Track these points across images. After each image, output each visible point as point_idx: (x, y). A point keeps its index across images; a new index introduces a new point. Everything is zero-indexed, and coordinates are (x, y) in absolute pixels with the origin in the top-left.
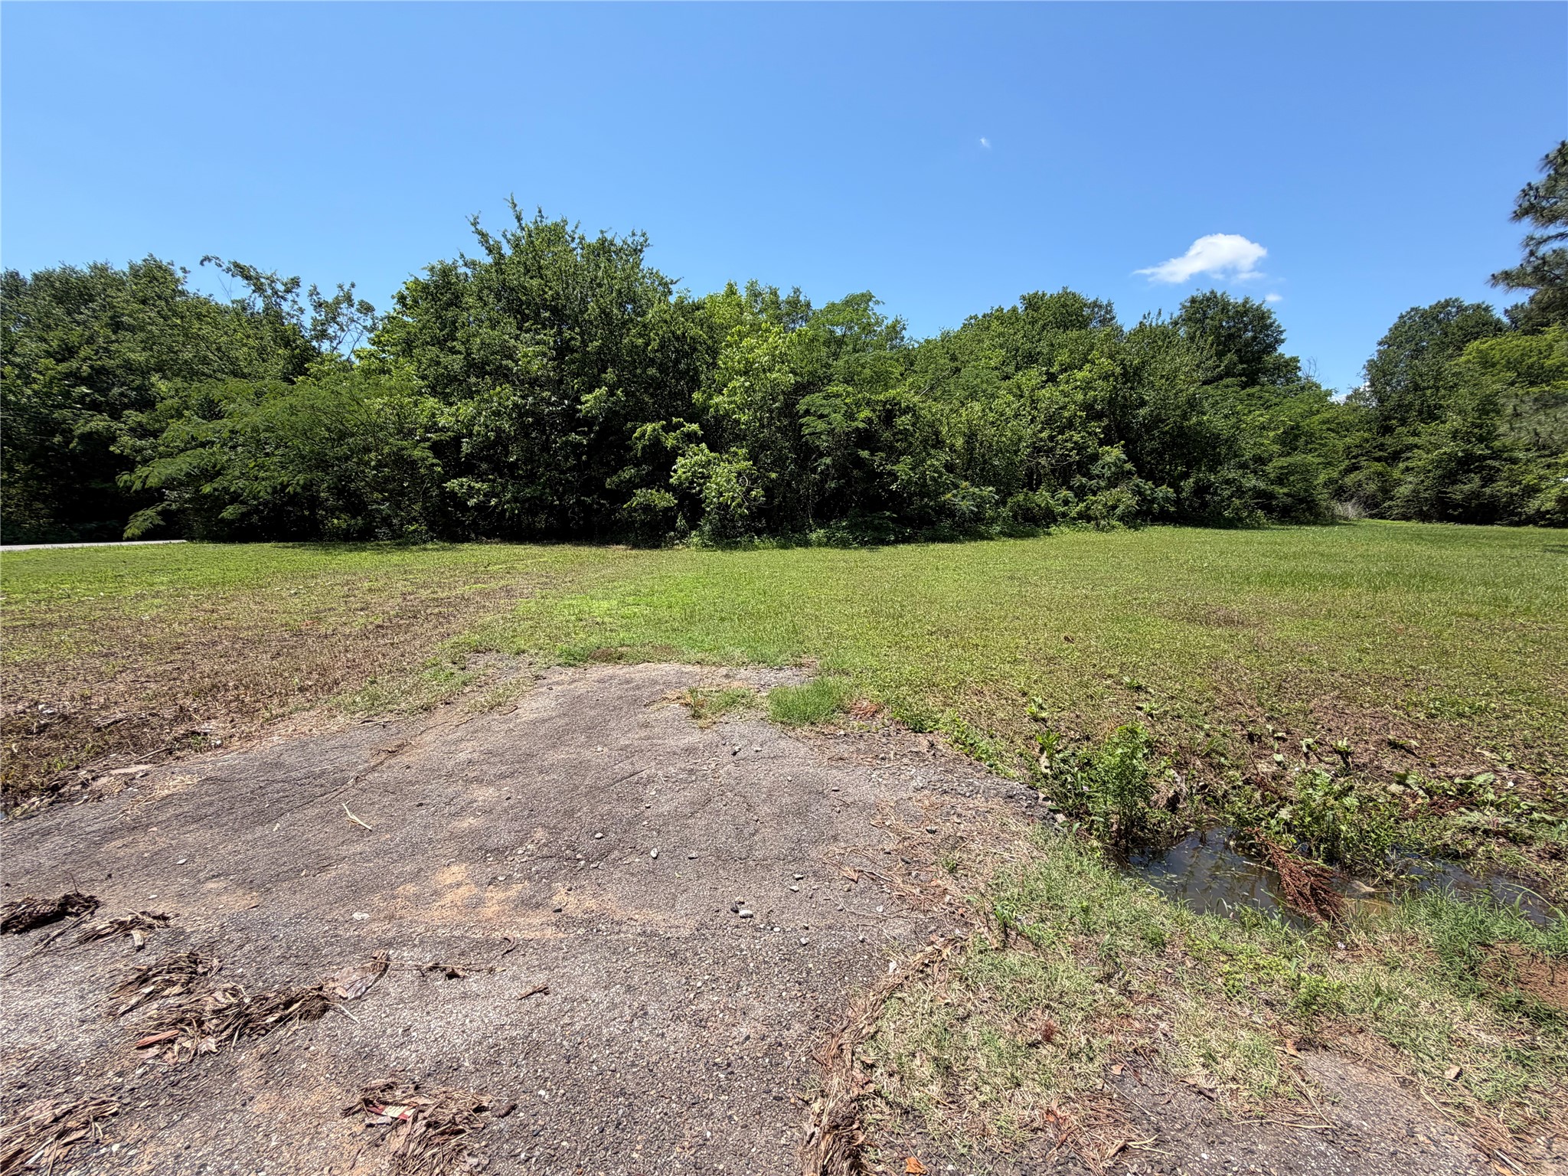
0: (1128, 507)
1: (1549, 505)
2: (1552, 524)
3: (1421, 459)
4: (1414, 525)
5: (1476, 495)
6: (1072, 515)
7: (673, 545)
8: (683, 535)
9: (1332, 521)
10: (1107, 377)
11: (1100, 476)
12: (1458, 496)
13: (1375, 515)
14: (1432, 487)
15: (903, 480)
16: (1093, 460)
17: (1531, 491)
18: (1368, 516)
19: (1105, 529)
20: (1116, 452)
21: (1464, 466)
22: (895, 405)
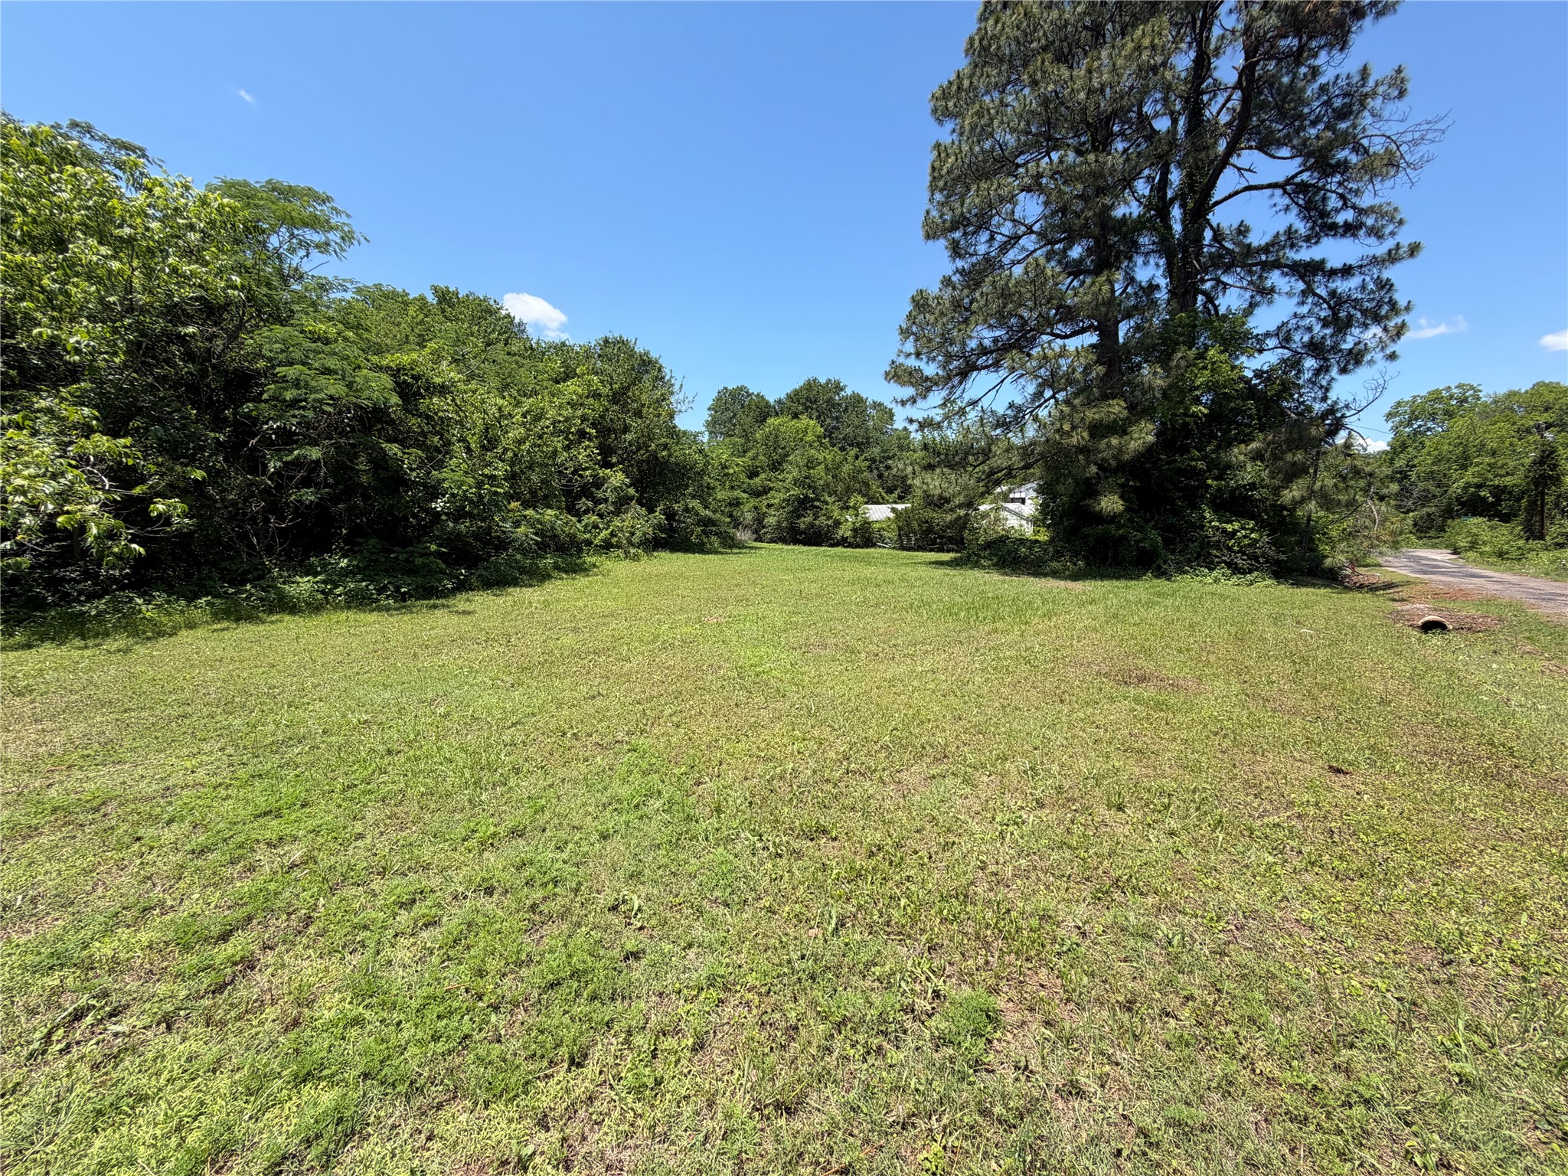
0: (645, 534)
1: (849, 533)
2: (850, 546)
3: (776, 498)
4: (779, 546)
5: (812, 525)
6: (596, 541)
9: (740, 546)
10: (597, 395)
11: (606, 500)
12: (802, 526)
13: (759, 539)
14: (787, 519)
15: (453, 495)
16: (598, 483)
17: (837, 523)
18: (756, 540)
19: (636, 558)
20: (620, 476)
21: (803, 505)
22: (416, 378)
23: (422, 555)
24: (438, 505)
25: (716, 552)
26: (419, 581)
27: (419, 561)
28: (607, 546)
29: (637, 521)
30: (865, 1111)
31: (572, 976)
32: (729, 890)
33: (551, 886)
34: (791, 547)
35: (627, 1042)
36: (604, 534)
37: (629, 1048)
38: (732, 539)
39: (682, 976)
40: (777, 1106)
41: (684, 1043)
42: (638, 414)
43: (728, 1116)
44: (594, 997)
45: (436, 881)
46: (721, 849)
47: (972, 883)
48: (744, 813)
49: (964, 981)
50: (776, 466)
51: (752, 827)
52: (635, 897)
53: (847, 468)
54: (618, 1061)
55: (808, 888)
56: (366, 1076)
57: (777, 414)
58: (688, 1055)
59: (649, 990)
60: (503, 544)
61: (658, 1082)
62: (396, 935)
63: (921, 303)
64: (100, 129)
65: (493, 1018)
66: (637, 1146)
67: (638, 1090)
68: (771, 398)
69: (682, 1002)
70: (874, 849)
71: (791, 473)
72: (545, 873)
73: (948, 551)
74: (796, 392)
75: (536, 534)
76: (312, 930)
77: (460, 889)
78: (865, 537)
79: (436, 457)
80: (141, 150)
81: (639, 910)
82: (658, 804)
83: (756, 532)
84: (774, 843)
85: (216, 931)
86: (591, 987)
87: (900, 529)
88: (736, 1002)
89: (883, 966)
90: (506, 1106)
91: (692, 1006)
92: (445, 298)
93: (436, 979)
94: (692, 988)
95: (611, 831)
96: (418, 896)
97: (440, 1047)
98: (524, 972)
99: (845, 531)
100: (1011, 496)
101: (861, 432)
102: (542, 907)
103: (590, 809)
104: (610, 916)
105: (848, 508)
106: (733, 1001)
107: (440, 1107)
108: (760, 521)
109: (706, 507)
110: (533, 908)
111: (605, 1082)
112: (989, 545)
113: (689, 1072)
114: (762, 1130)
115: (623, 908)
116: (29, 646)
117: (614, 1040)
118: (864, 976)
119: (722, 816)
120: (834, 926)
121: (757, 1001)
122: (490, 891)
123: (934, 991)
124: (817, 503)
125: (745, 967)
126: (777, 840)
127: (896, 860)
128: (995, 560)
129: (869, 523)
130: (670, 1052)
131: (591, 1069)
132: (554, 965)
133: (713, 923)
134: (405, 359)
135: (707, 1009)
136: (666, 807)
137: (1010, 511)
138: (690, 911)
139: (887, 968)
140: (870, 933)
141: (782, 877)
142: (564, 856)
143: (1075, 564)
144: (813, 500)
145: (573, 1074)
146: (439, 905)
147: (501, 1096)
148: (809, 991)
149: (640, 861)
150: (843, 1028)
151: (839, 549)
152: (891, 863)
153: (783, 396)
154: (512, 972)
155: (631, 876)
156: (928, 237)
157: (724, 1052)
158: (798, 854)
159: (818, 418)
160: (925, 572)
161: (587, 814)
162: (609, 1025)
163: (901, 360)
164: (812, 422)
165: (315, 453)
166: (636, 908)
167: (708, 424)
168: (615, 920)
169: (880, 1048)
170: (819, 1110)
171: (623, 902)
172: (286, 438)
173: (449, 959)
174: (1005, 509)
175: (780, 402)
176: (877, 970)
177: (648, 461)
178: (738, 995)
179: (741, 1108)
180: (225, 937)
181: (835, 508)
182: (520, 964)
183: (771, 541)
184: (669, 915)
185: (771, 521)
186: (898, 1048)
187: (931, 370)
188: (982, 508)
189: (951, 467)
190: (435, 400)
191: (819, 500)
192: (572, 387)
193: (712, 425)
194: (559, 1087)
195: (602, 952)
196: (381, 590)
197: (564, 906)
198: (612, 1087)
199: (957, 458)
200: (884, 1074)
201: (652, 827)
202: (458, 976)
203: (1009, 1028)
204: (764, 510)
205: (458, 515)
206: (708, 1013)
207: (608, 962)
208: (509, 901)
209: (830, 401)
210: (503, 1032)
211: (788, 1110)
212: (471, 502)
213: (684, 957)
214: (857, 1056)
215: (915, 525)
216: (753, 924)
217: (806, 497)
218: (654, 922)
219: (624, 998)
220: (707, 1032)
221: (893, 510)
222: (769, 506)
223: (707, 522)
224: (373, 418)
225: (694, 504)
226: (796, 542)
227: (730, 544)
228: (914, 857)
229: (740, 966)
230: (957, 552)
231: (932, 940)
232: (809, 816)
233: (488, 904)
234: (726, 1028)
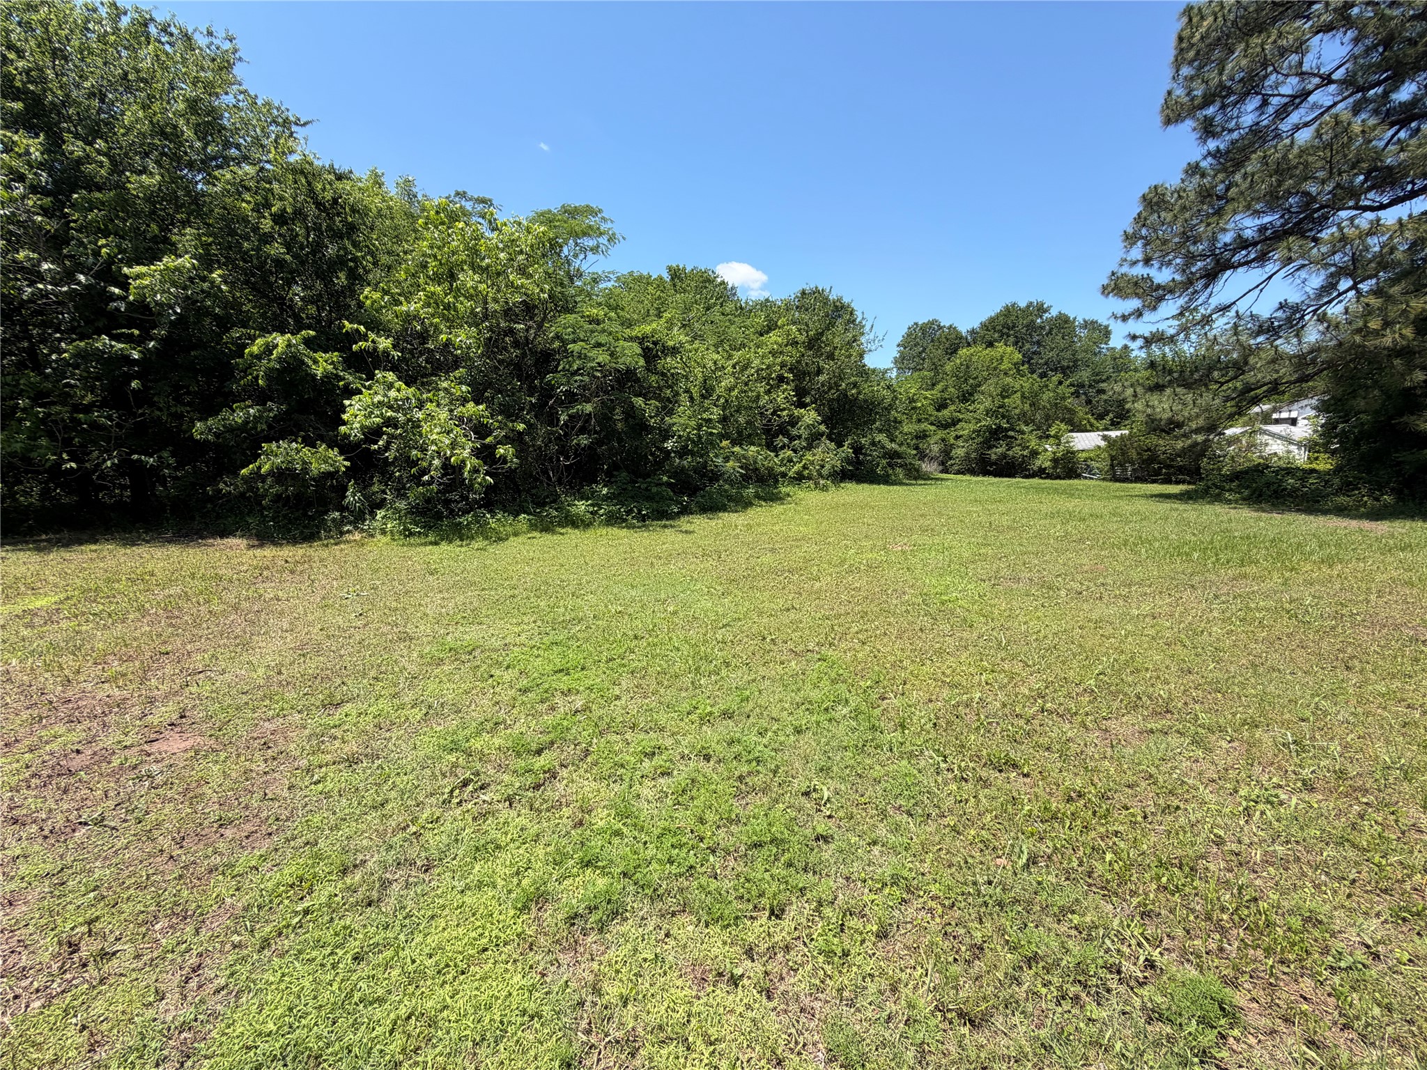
1: (1048, 464)
3: (965, 429)
4: (967, 477)
5: (1004, 456)
6: (791, 474)
7: (342, 533)
8: (359, 517)
10: (795, 343)
11: (799, 437)
12: (994, 457)
13: (946, 471)
14: (976, 450)
15: (680, 437)
16: (794, 422)
17: (1035, 454)
18: (942, 472)
19: (825, 489)
20: (813, 414)
21: (995, 435)
22: (655, 343)
23: (657, 485)
24: (669, 445)
25: (901, 484)
26: (655, 505)
27: (654, 490)
28: (800, 478)
29: (827, 455)
30: (1058, 1053)
31: (771, 842)
32: (913, 801)
33: (754, 764)
34: (980, 478)
35: (817, 910)
36: (797, 467)
37: (820, 917)
38: (917, 470)
39: (866, 868)
40: (961, 1015)
41: (869, 927)
42: (831, 356)
43: (911, 1006)
44: (790, 865)
45: (669, 742)
46: (904, 762)
47: (1202, 857)
48: (928, 732)
49: (1188, 961)
50: (966, 397)
51: (937, 747)
52: (825, 788)
53: (1047, 396)
54: (810, 924)
55: (996, 817)
56: (625, 874)
57: (969, 345)
58: (873, 939)
59: (837, 872)
60: (715, 476)
61: (846, 954)
62: (642, 777)
63: (1154, 201)
64: (469, 194)
65: (712, 858)
66: (827, 1002)
67: (829, 954)
68: (963, 329)
69: (866, 891)
70: (1073, 794)
71: (983, 403)
72: (750, 752)
73: (1178, 483)
74: (992, 320)
75: (741, 467)
76: (589, 759)
77: (686, 752)
78: (1068, 467)
79: (668, 407)
80: (490, 200)
81: (828, 800)
82: (845, 711)
83: (943, 463)
84: (959, 767)
85: (534, 747)
86: (787, 856)
87: (1113, 458)
88: (919, 906)
89: (1084, 915)
90: (722, 930)
91: (876, 897)
92: (676, 274)
93: (671, 817)
94: (877, 881)
95: (804, 727)
96: (657, 751)
97: (674, 869)
98: (734, 828)
99: (1043, 461)
100: (1275, 416)
101: (1068, 355)
102: (748, 780)
103: (786, 706)
104: (803, 800)
105: (1048, 437)
106: (918, 903)
107: (674, 914)
108: (947, 452)
109: (892, 441)
110: (741, 778)
111: (799, 937)
112: (1237, 476)
113: (874, 954)
114: (945, 1031)
115: (814, 795)
116: (436, 543)
117: (806, 905)
118: (1059, 920)
119: (907, 732)
120: (1024, 861)
121: (940, 911)
122: (707, 758)
123: (1146, 960)
124: (1011, 433)
125: (928, 877)
126: (963, 764)
127: (1102, 811)
128: (1246, 493)
129: (1073, 453)
130: (856, 931)
131: (787, 923)
132: (758, 829)
133: (897, 829)
134: (648, 329)
135: (891, 904)
136: (852, 715)
137: (1273, 435)
138: (874, 811)
139: (1088, 919)
140: (1067, 879)
141: (967, 801)
142: (765, 741)
143: (1377, 500)
144: (1007, 430)
145: (772, 923)
146: (671, 761)
147: (718, 921)
148: (995, 916)
149: (829, 758)
150: (1034, 964)
151: (1036, 481)
152: (1094, 813)
153: (976, 325)
154: (725, 826)
155: (821, 770)
156: (1168, 122)
157: (907, 947)
158: (986, 783)
159: (1016, 343)
160: (1142, 506)
161: (784, 709)
162: (802, 890)
163: (1125, 269)
164: (1009, 349)
165: (588, 408)
166: (825, 798)
167: (896, 361)
168: (808, 805)
169: (1076, 998)
170: (1005, 1034)
171: (814, 790)
172: (571, 398)
173: (679, 803)
174: (1265, 432)
175: (973, 332)
176: (1076, 919)
177: (838, 400)
178: (921, 900)
179: (925, 1004)
180: (539, 752)
181: (1032, 437)
182: (730, 821)
183: (958, 472)
184: (855, 810)
185: (959, 452)
186: (1099, 1004)
187: (1163, 276)
188: (1229, 432)
189: (1188, 386)
190: (669, 359)
191: (1013, 430)
192: (774, 338)
193: (901, 362)
194: (762, 929)
195: (796, 829)
196: (629, 512)
197: (765, 783)
198: (805, 944)
199: (1196, 376)
200: (1082, 1025)
201: (840, 731)
202: (684, 818)
203: (1252, 1031)
204: (952, 441)
205: (683, 452)
206: (892, 907)
207: (802, 839)
208: (721, 768)
209: (1031, 327)
210: (718, 871)
211: (972, 1022)
212: (693, 442)
213: (869, 852)
214: (1049, 997)
215: (1133, 454)
216: (937, 839)
217: (999, 427)
218: (841, 814)
219: (815, 873)
220: (890, 925)
221: (1105, 438)
222: (957, 437)
223: (893, 455)
224: (626, 378)
225: (881, 437)
226: (986, 473)
227: (915, 475)
228: (1124, 812)
229: (923, 874)
230: (1189, 483)
231: (1146, 905)
232: (998, 747)
233: (707, 768)
234: (909, 926)
